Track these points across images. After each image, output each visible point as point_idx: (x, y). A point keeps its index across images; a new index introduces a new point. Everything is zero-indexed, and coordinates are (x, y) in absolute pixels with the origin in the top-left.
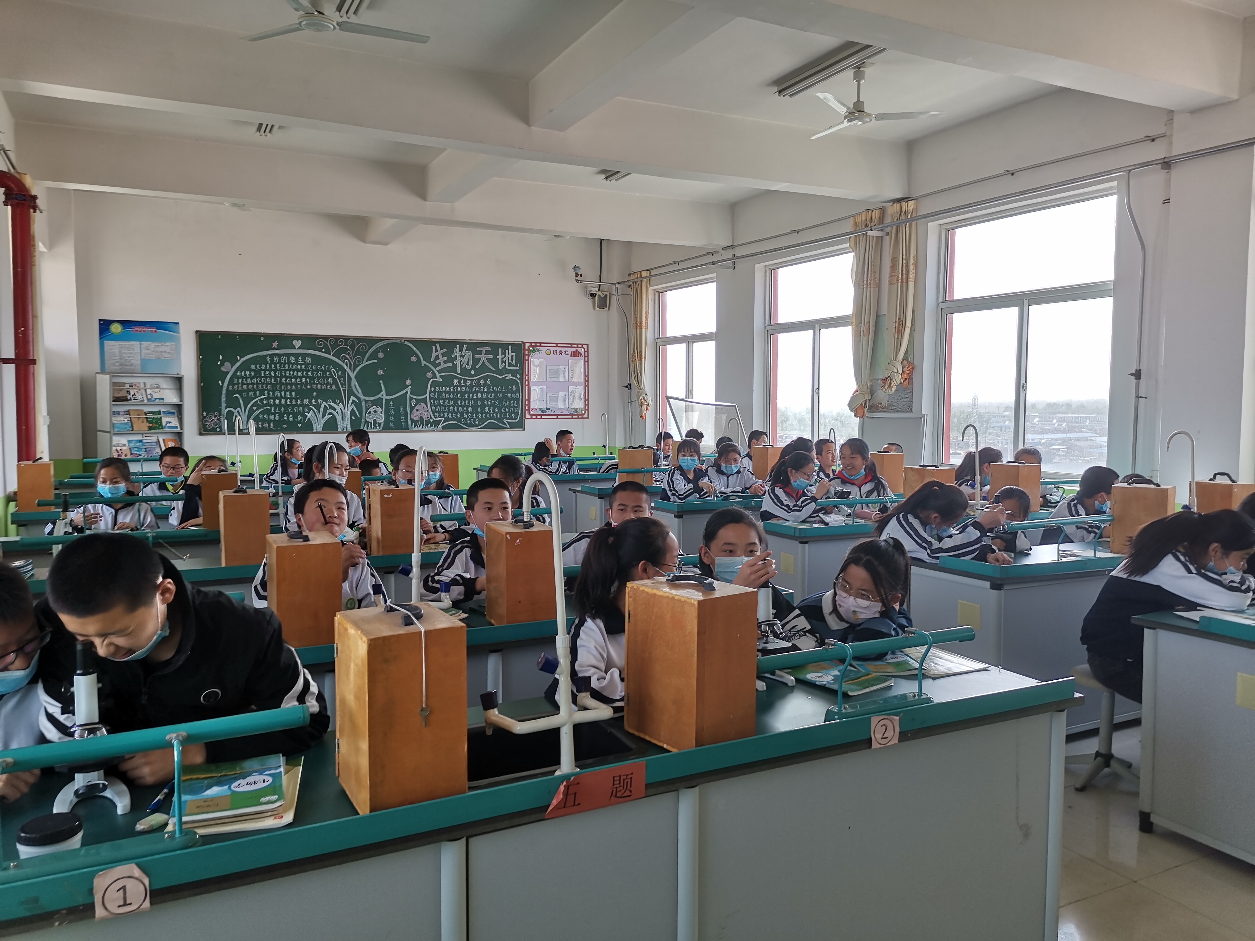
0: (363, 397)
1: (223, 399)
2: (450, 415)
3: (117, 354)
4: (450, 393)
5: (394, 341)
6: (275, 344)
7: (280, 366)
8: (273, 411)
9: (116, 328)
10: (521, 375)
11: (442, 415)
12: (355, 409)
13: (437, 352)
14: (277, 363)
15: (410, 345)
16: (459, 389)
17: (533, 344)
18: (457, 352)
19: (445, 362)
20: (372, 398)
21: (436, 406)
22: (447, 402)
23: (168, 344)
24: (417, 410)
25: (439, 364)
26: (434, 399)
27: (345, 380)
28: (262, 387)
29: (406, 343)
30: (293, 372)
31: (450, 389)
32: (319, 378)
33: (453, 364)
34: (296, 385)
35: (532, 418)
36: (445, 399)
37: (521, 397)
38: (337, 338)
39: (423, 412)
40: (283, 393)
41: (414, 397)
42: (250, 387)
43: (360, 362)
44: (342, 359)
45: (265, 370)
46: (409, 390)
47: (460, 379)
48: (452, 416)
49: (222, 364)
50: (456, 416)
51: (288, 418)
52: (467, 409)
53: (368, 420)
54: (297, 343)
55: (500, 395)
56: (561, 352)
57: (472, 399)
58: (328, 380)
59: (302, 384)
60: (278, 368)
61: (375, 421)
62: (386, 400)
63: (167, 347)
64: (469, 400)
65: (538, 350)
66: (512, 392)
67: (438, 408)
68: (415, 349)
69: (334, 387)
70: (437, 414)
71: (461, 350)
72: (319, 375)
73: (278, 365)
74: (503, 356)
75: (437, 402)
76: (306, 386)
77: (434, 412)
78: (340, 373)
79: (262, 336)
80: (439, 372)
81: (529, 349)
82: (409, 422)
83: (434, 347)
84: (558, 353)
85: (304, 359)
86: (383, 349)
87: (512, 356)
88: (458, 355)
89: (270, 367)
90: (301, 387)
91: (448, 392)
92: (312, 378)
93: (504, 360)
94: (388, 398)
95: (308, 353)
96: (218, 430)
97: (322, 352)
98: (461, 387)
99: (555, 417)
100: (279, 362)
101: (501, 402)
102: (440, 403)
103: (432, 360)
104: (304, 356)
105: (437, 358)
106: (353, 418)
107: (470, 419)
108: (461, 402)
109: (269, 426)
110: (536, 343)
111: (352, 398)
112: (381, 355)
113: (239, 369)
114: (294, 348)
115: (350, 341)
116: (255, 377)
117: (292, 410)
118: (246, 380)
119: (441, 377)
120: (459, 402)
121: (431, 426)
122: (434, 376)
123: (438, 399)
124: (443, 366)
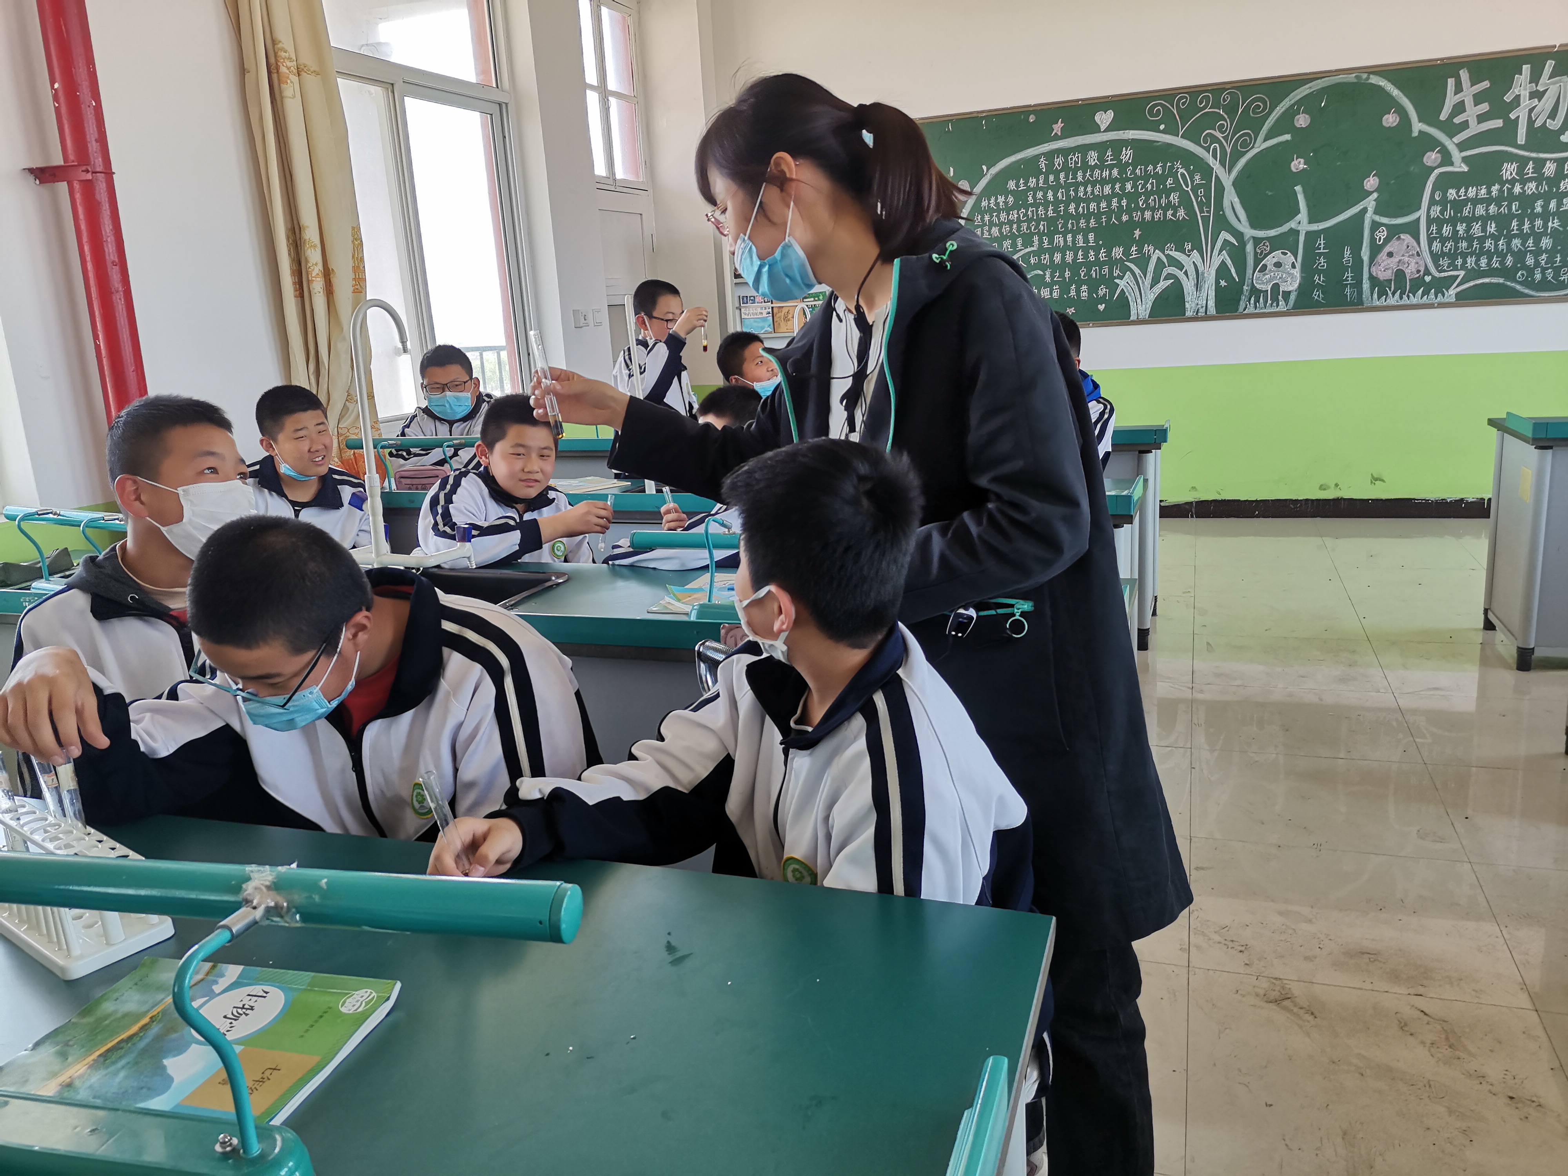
0: (1249, 232)
2: (1483, 262)
4: (1488, 201)
5: (1341, 78)
6: (1058, 128)
7: (1067, 177)
8: (1048, 279)
11: (1459, 261)
12: (1229, 262)
13: (1462, 93)
14: (1061, 171)
15: (1382, 83)
16: (1517, 189)
18: (1522, 85)
19: (1481, 118)
20: (1272, 233)
21: (1443, 240)
22: (1476, 229)
24: (1390, 254)
25: (1465, 125)
26: (1440, 222)
27: (1207, 195)
28: (1029, 228)
29: (1375, 80)
30: (1093, 186)
31: (1489, 192)
32: (1148, 194)
34: (1098, 215)
36: (1470, 221)
38: (1194, 92)
39: (1406, 259)
40: (1069, 237)
41: (1385, 220)
42: (1006, 229)
43: (1247, 145)
44: (1205, 142)
45: (1037, 188)
46: (1370, 203)
47: (1523, 162)
48: (1489, 264)
50: (1502, 263)
51: (1078, 291)
52: (1537, 242)
53: (1258, 286)
54: (1104, 118)
57: (1557, 213)
58: (1168, 197)
59: (1109, 213)
60: (1062, 180)
61: (1276, 287)
62: (1308, 233)
64: (1546, 216)
67: (1449, 245)
68: (1395, 92)
69: (1181, 213)
70: (1444, 262)
71: (1535, 78)
72: (1149, 186)
73: (1062, 175)
75: (1446, 230)
76: (1119, 218)
77: (1435, 257)
78: (1197, 177)
79: (1033, 113)
80: (1462, 147)
82: (1366, 285)
86: (1309, 102)
89: (1046, 180)
90: (1109, 219)
91: (1482, 201)
92: (1133, 197)
94: (1315, 227)
95: (1126, 137)
97: (1159, 131)
98: (1523, 182)
100: (1065, 168)
102: (1456, 232)
103: (1443, 117)
104: (1117, 146)
105: (1460, 108)
106: (1223, 283)
107: (1544, 270)
108: (1521, 224)
111: (1224, 235)
112: (1302, 121)
113: (988, 192)
114: (1096, 129)
115: (1225, 96)
116: (1016, 207)
117: (1088, 273)
118: (998, 216)
119: (1465, 160)
120: (1514, 223)
121: (1426, 293)
122: (1447, 159)
123: (1453, 221)
124: (1475, 129)
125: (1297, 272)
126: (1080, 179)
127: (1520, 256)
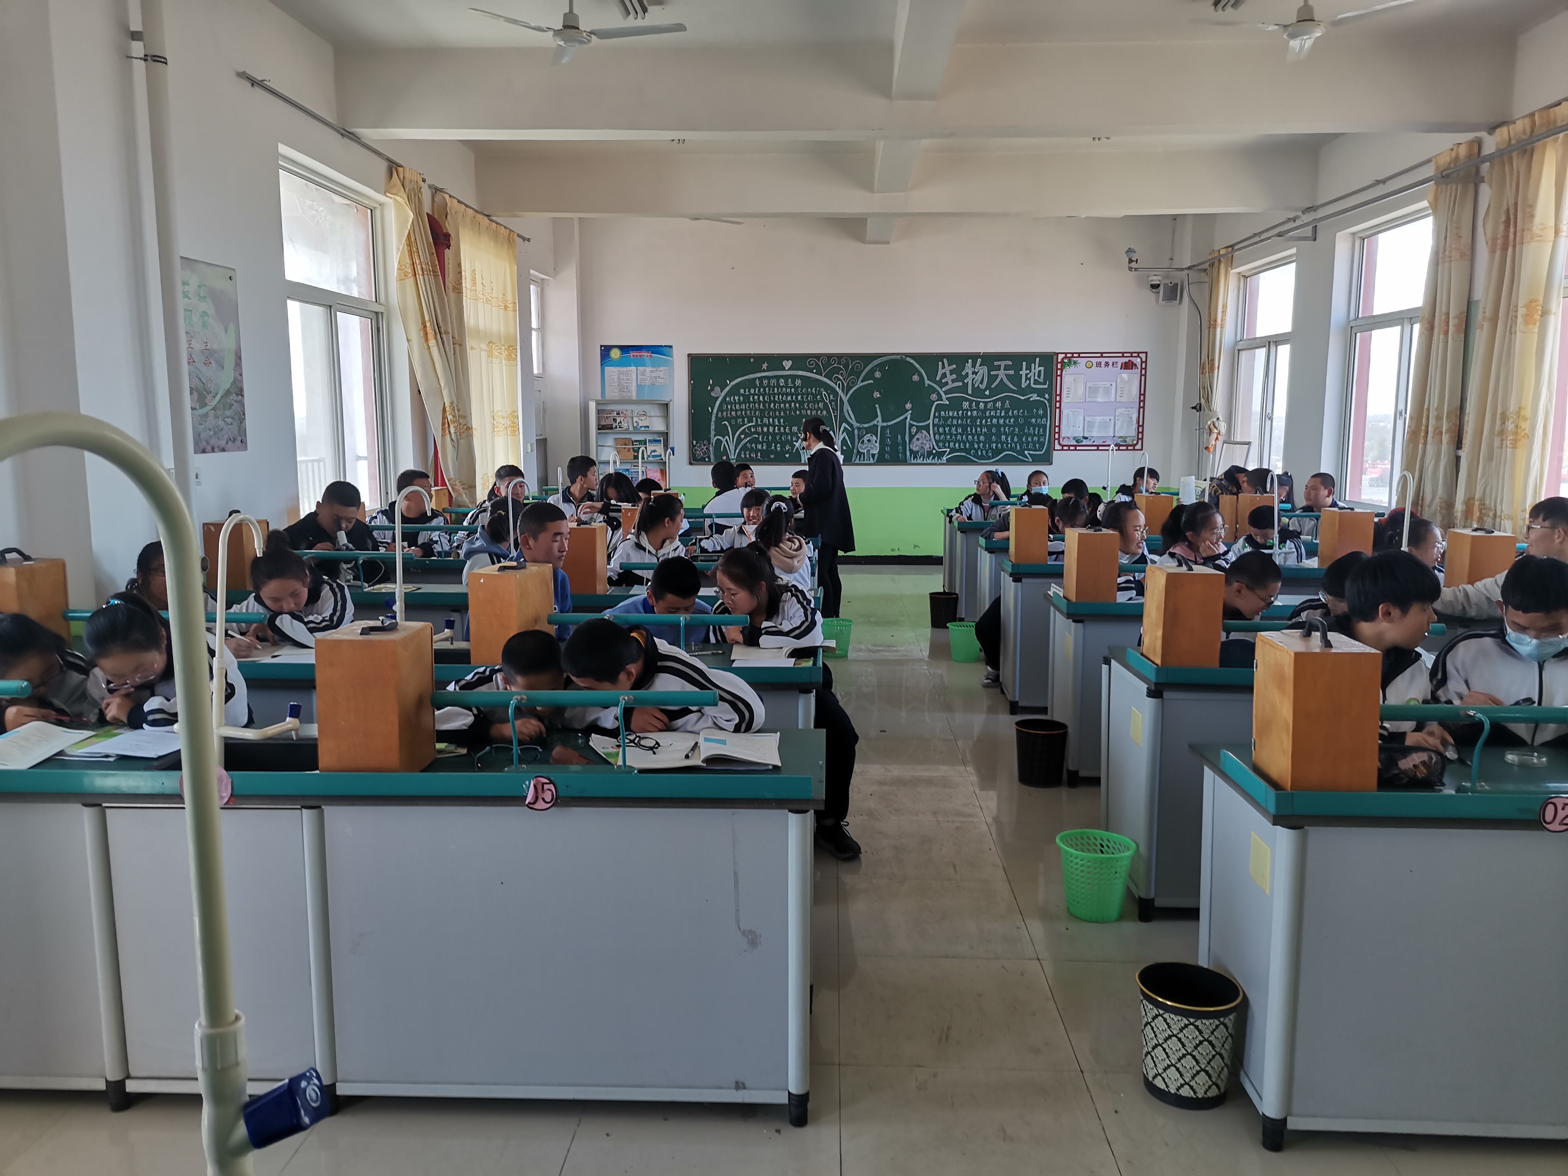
0: (856, 424)
1: (713, 427)
2: (957, 445)
3: (616, 381)
4: (958, 418)
5: (894, 357)
6: (765, 366)
7: (769, 390)
8: (760, 439)
9: (615, 354)
10: (1050, 395)
11: (947, 445)
12: (847, 438)
13: (945, 369)
14: (767, 387)
15: (912, 361)
16: (969, 413)
17: (1068, 355)
18: (968, 368)
19: (953, 381)
20: (866, 425)
21: (940, 434)
22: (954, 429)
23: (661, 368)
24: (918, 439)
25: (947, 383)
26: (938, 426)
27: (836, 404)
28: (751, 413)
29: (908, 359)
30: (782, 396)
31: (958, 414)
33: (963, 382)
34: (785, 410)
35: (1062, 450)
36: (951, 426)
37: (1049, 422)
38: (829, 356)
39: (925, 442)
40: (771, 420)
41: (915, 423)
42: (739, 413)
43: (854, 384)
44: (835, 380)
45: (754, 395)
46: (908, 415)
47: (971, 402)
48: (959, 446)
49: (712, 389)
50: (965, 446)
51: (776, 447)
52: (978, 438)
53: (861, 450)
54: (787, 364)
55: (1021, 421)
56: (1107, 364)
57: (986, 425)
58: (818, 404)
59: (790, 409)
60: (767, 391)
61: (868, 451)
62: (882, 427)
63: (662, 371)
64: (981, 426)
65: (1075, 363)
66: (1037, 416)
67: (943, 436)
68: (917, 366)
69: (825, 412)
70: (941, 444)
71: (974, 366)
72: (809, 398)
73: (767, 389)
74: (1028, 371)
75: (941, 430)
76: (795, 412)
77: (937, 442)
78: (832, 396)
79: (752, 357)
80: (946, 393)
81: (1062, 362)
82: (908, 453)
83: (940, 363)
84: (1103, 365)
85: (793, 382)
86: (880, 366)
87: (1040, 371)
88: (970, 372)
89: (759, 391)
90: (790, 413)
91: (955, 418)
92: (801, 403)
93: (1029, 376)
94: (885, 424)
95: (797, 374)
96: (707, 459)
97: (813, 373)
98: (972, 411)
99: (1095, 448)
100: (769, 385)
101: (1022, 428)
102: (945, 431)
103: (938, 379)
104: (794, 378)
105: (944, 375)
106: (844, 448)
107: (982, 450)
108: (971, 430)
109: (757, 455)
110: (1073, 353)
111: (844, 425)
112: (878, 375)
113: (728, 394)
114: (784, 369)
115: (843, 361)
116: (744, 402)
117: (781, 438)
118: (735, 406)
119: (947, 399)
120: (969, 429)
121: (933, 458)
122: (940, 398)
123: (944, 426)
124: (951, 385)
125: (877, 445)
126: (776, 391)
127: (972, 444)
